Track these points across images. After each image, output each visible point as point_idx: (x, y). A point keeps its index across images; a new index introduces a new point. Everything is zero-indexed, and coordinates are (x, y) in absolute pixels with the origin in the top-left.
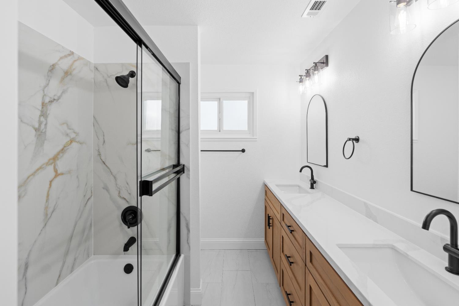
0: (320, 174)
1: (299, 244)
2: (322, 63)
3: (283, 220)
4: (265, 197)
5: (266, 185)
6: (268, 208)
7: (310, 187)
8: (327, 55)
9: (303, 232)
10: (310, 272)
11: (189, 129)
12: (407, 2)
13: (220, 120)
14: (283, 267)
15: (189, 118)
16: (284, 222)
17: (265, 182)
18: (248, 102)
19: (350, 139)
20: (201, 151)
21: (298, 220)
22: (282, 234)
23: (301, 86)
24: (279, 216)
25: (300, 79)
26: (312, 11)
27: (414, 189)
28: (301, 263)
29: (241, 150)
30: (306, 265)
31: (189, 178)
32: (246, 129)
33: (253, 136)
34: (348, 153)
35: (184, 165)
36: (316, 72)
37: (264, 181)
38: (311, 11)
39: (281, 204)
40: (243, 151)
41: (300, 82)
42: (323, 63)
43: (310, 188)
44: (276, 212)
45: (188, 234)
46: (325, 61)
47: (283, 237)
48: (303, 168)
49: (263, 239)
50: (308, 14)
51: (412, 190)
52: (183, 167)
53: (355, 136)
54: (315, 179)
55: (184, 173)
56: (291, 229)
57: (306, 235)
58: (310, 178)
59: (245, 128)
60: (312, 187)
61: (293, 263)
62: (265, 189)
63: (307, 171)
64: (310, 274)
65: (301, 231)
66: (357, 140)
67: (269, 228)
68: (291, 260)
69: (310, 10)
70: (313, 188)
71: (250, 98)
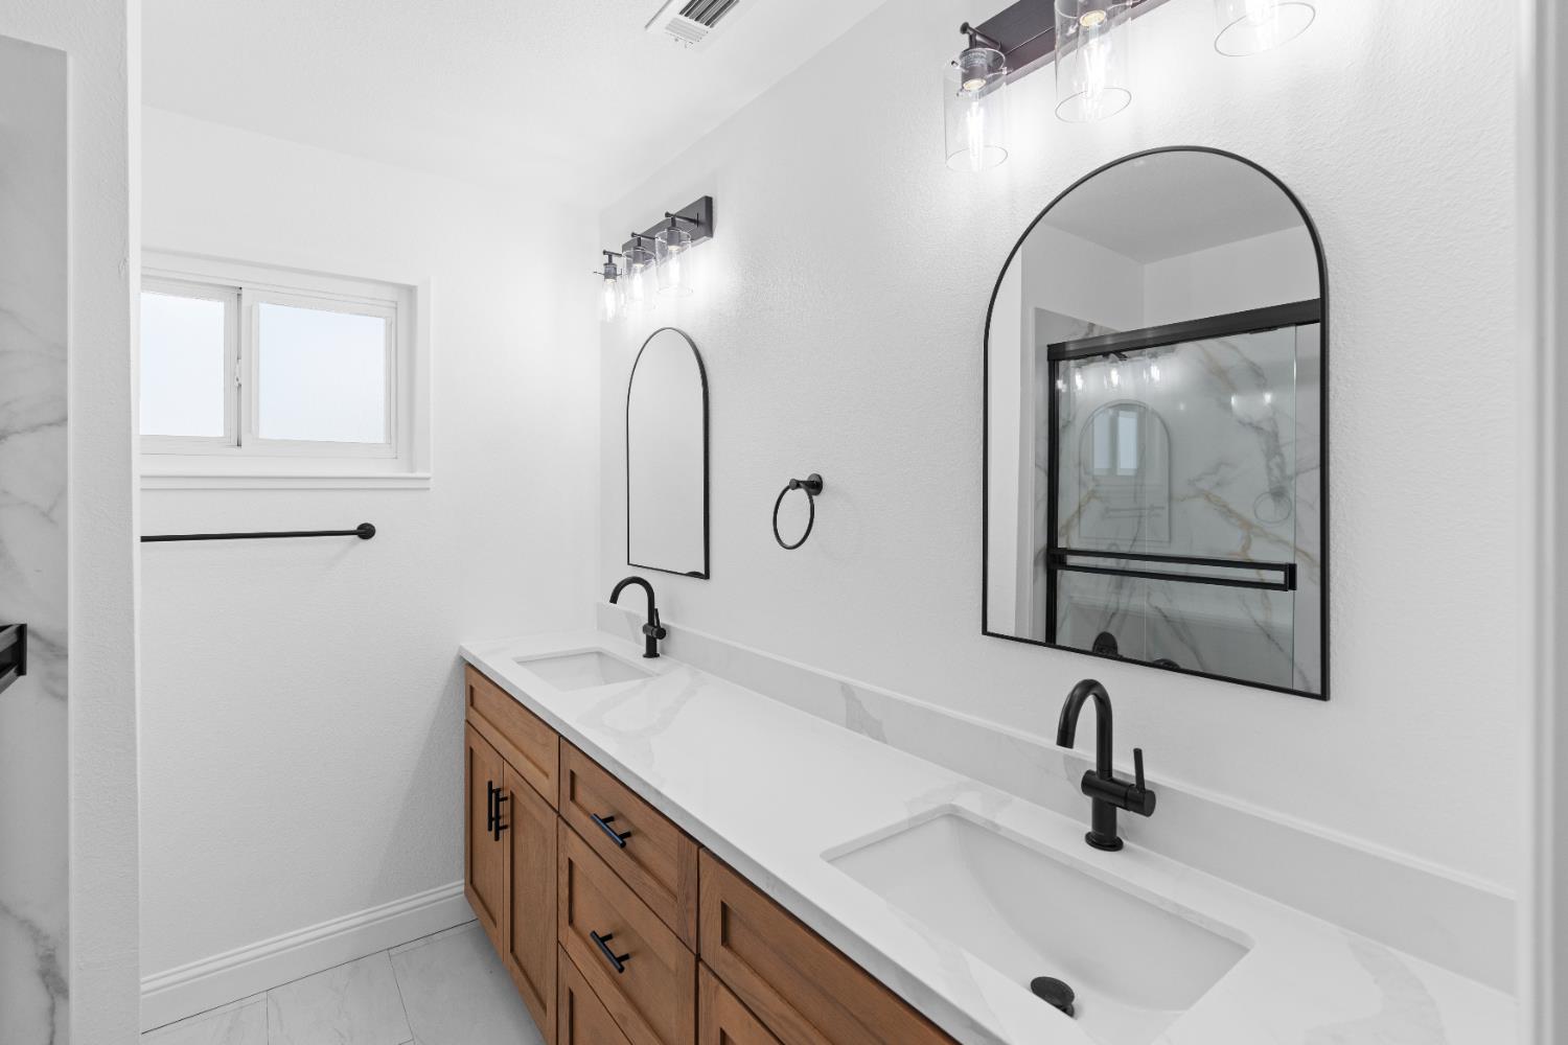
0: (680, 604)
1: (660, 882)
2: (691, 220)
3: (573, 797)
4: (467, 712)
5: (472, 666)
6: (484, 755)
7: (644, 652)
8: (709, 195)
9: (682, 836)
10: (722, 982)
11: (65, 419)
12: (987, 80)
13: (239, 390)
14: (569, 979)
15: (64, 361)
16: (578, 804)
17: (467, 652)
18: (389, 326)
19: (796, 485)
20: (144, 539)
21: (658, 793)
22: (569, 855)
23: (610, 289)
24: (548, 786)
25: (606, 264)
26: (687, 20)
27: (989, 630)
28: (673, 956)
29: (354, 527)
30: (698, 958)
31: (63, 698)
32: (381, 439)
33: (412, 472)
34: (791, 531)
35: (21, 630)
36: (673, 248)
37: (461, 648)
38: (682, 17)
39: (560, 736)
40: (366, 532)
41: (607, 275)
42: (697, 222)
43: (645, 656)
44: (531, 766)
45: (52, 1010)
46: (699, 219)
47: (570, 862)
48: (622, 588)
49: (458, 885)
50: (672, 27)
51: (985, 632)
52: (13, 639)
53: (808, 475)
54: (663, 620)
55: (21, 671)
56: (620, 827)
57: (701, 846)
58: (646, 621)
59: (376, 432)
60: (652, 652)
61: (626, 957)
62: (467, 678)
63: (634, 596)
64: (723, 989)
65: (676, 831)
66: (814, 486)
67: (497, 838)
68: (619, 947)
69: (681, 13)
70: (657, 656)
71: (396, 308)
